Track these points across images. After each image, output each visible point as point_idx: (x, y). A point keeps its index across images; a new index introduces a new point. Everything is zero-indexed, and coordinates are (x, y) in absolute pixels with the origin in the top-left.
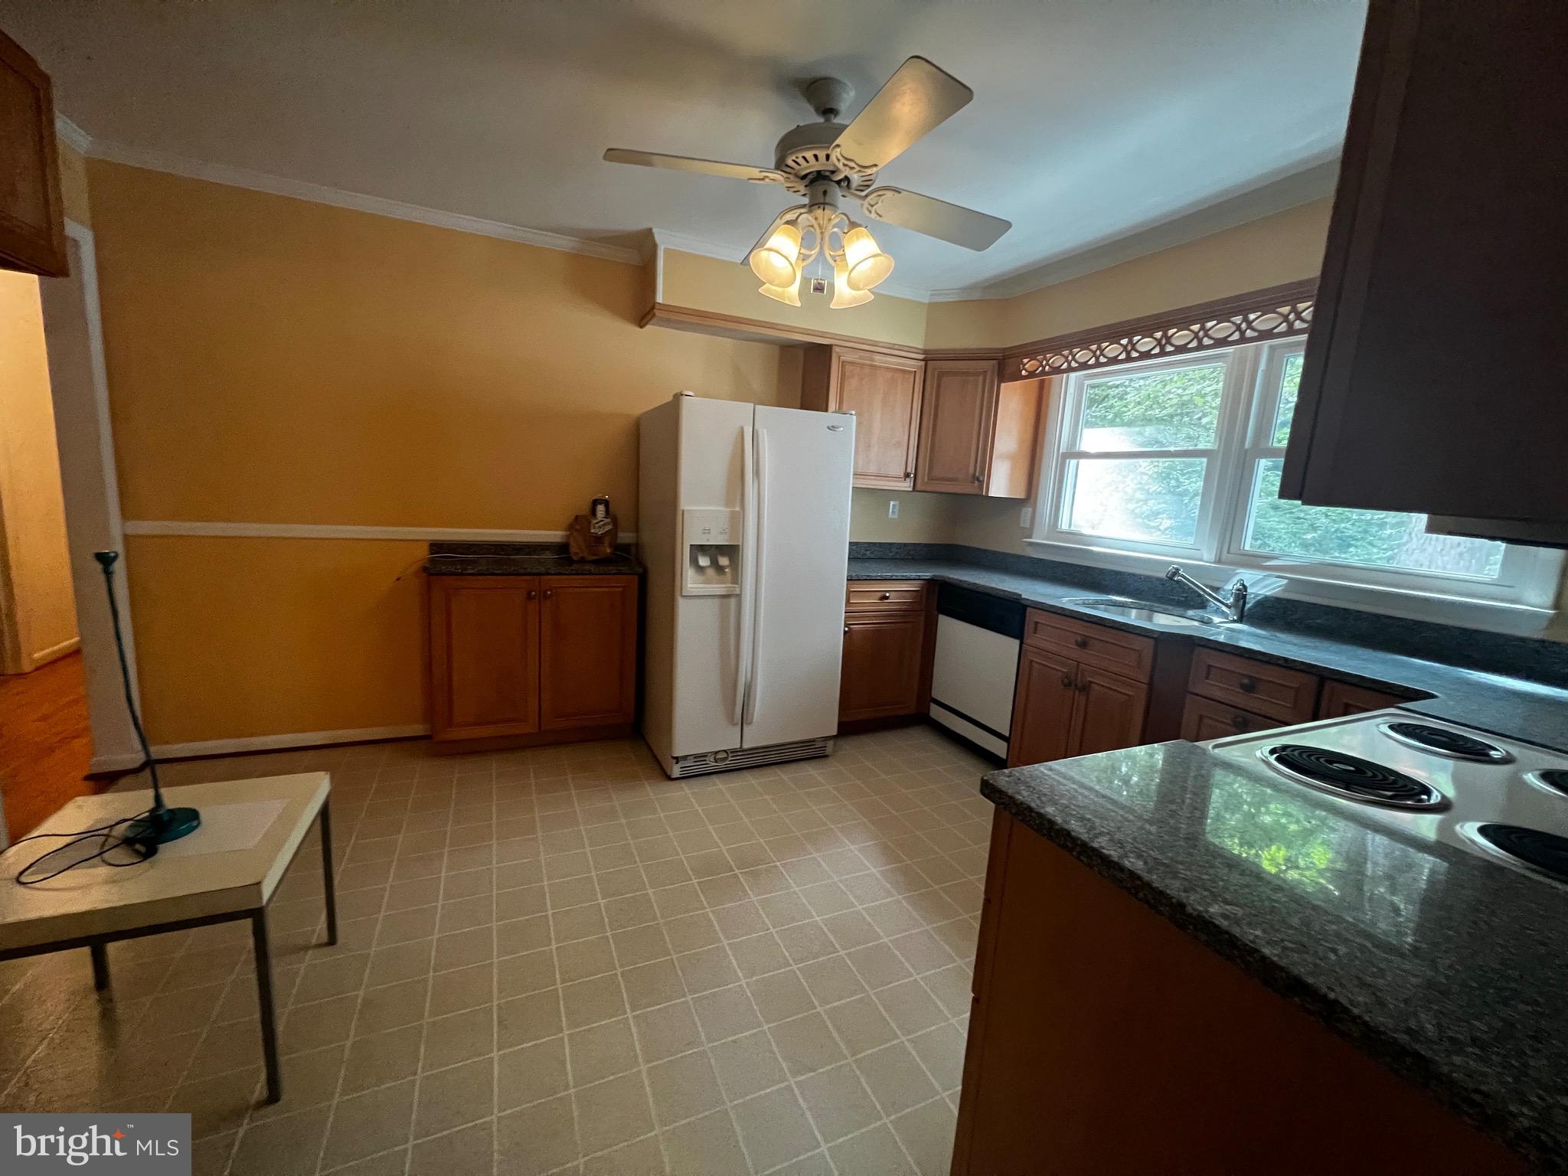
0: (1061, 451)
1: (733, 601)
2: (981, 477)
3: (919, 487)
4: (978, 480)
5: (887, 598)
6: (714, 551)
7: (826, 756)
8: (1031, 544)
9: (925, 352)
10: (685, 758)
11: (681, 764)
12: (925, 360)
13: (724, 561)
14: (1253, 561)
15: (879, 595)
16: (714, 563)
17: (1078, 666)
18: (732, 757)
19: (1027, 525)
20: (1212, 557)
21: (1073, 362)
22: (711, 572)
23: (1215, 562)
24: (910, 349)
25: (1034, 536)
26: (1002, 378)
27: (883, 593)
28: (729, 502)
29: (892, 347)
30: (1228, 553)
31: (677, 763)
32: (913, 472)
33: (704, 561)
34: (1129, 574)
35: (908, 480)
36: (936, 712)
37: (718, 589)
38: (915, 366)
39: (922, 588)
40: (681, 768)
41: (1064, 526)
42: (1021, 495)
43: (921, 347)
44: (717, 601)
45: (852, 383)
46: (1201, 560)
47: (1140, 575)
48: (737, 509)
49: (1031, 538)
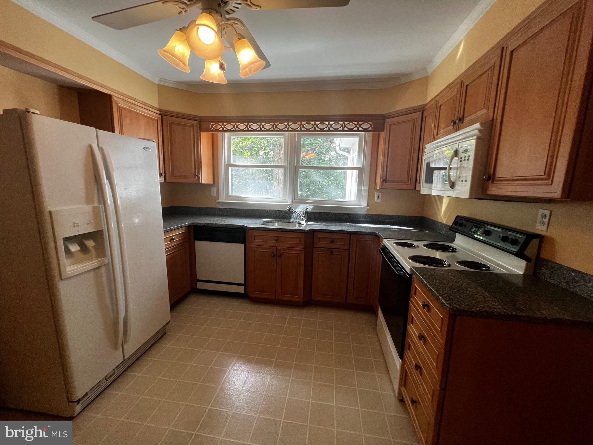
0: (226, 164)
1: (103, 269)
2: (197, 175)
3: (168, 180)
4: (198, 176)
5: (173, 239)
6: (80, 239)
7: (165, 334)
8: (219, 202)
9: (160, 110)
10: (86, 394)
11: (81, 402)
12: (161, 115)
13: (90, 244)
14: (302, 202)
15: (169, 239)
16: (83, 247)
17: (277, 248)
18: (117, 370)
19: (215, 194)
20: (291, 201)
21: (225, 128)
22: (80, 255)
23: (292, 203)
24: (153, 107)
25: (219, 199)
26: (201, 131)
27: (172, 238)
28: (89, 200)
29: (145, 104)
30: (295, 199)
31: (79, 403)
32: (163, 172)
33: (74, 248)
34: (263, 210)
35: (162, 177)
36: (201, 286)
37: (93, 263)
38: (155, 116)
39: (186, 230)
40: (81, 404)
41: (231, 194)
42: (211, 182)
43: (158, 108)
44: (91, 274)
45: (127, 122)
46: (287, 203)
47: (267, 210)
49: (219, 200)
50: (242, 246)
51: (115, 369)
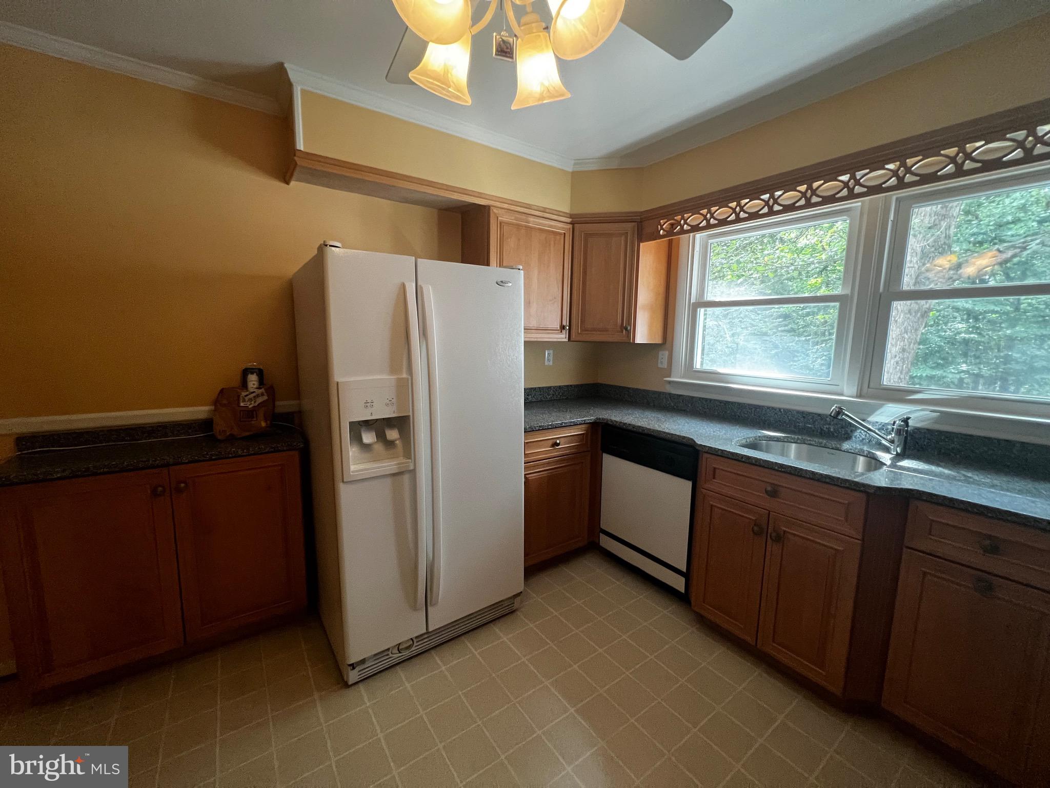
0: (692, 302)
1: (406, 478)
2: (628, 327)
3: (573, 337)
4: (626, 329)
5: (558, 445)
6: (379, 426)
7: (513, 612)
8: (670, 382)
9: (571, 216)
10: (363, 661)
11: (357, 669)
12: (572, 223)
13: (393, 434)
14: (897, 395)
15: (551, 442)
16: (381, 436)
17: (769, 513)
18: (417, 642)
19: (665, 366)
20: (854, 390)
21: (712, 219)
22: (379, 448)
23: (857, 397)
24: (559, 213)
25: (672, 376)
26: (641, 239)
27: (554, 441)
28: (394, 368)
29: (544, 210)
30: (869, 387)
31: (354, 668)
32: (568, 324)
33: (368, 438)
34: (768, 408)
35: (564, 332)
36: (606, 542)
37: (389, 466)
38: (561, 226)
39: (587, 431)
40: (359, 671)
41: (698, 365)
42: (658, 340)
43: (568, 212)
44: (389, 481)
45: (511, 243)
46: (842, 395)
47: (780, 409)
48: (404, 376)
49: (670, 376)
50: (688, 485)
51: (415, 641)
